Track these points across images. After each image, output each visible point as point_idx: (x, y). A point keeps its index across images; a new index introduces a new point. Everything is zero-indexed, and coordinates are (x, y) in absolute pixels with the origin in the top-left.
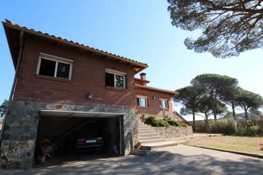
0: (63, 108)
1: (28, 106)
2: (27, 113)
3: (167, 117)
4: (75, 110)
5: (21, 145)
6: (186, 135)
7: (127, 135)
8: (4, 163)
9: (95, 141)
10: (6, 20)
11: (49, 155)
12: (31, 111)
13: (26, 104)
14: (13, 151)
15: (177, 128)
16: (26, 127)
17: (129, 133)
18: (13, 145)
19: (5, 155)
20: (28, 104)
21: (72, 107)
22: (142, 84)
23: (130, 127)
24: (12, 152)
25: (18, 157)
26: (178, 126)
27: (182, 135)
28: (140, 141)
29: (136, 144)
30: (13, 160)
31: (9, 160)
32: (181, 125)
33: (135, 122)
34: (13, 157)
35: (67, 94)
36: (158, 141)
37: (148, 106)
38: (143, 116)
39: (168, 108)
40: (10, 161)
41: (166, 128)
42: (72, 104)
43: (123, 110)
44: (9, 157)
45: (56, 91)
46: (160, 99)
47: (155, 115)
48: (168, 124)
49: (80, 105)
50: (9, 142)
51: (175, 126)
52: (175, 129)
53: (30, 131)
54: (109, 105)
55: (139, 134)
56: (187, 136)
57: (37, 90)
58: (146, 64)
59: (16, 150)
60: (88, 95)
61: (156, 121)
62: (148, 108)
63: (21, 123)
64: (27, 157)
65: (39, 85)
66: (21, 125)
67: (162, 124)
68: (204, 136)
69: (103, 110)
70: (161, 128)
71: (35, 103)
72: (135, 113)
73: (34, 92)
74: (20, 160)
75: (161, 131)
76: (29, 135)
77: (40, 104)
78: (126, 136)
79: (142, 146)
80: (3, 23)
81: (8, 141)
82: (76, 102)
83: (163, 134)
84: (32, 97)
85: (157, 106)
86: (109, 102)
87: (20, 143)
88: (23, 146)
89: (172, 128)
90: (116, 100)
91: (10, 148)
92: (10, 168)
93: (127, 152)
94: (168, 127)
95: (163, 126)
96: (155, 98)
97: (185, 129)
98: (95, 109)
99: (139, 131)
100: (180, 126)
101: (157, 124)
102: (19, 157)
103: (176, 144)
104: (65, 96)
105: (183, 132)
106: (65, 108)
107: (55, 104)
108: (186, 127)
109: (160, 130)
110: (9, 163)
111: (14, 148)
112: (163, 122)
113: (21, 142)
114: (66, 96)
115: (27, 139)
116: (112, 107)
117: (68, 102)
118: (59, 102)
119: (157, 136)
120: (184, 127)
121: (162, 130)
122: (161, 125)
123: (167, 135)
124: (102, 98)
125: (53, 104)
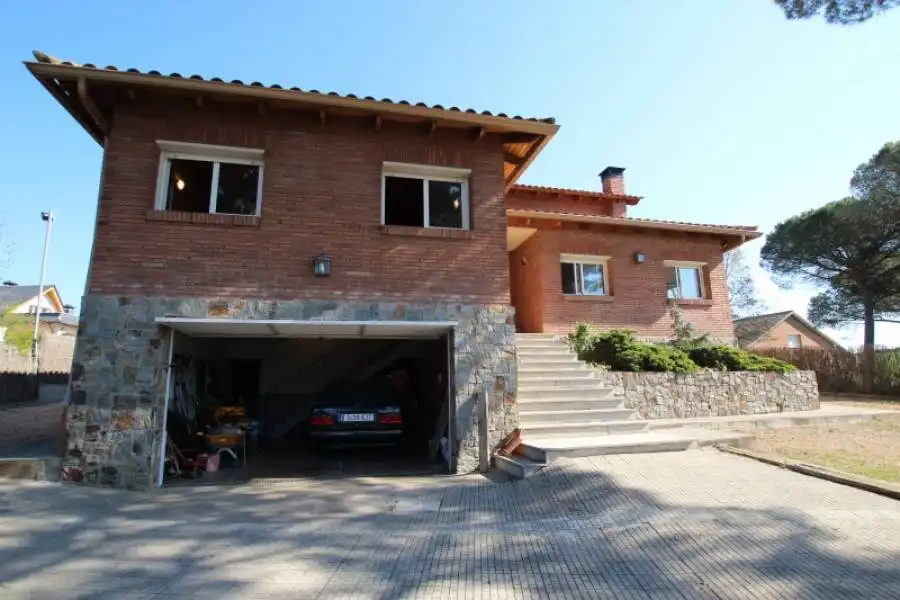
0: (231, 310)
1: (128, 308)
2: (126, 331)
3: (685, 332)
4: (272, 316)
5: (116, 422)
6: (781, 407)
7: (466, 404)
8: (76, 468)
9: (370, 417)
10: (37, 55)
11: (232, 452)
12: (139, 324)
13: (124, 302)
14: (96, 436)
15: (735, 377)
16: (127, 368)
17: (476, 396)
18: (96, 420)
19: (76, 446)
20: (129, 304)
21: (261, 305)
22: (608, 211)
23: (482, 371)
24: (95, 440)
25: (109, 453)
26: (744, 369)
27: (757, 406)
28: (522, 426)
29: (506, 434)
30: (98, 460)
31: (89, 458)
32: (755, 367)
33: (504, 355)
34: (96, 451)
35: (244, 266)
36: (608, 429)
37: (612, 293)
38: (582, 330)
39: (709, 296)
40: (92, 464)
41: (676, 378)
42: (261, 298)
43: (451, 308)
44: (88, 452)
45: (209, 258)
46: (668, 263)
47: (630, 328)
48: (687, 361)
49: (291, 298)
50: (84, 412)
51: (725, 368)
52: (722, 383)
53: (140, 382)
54: (398, 294)
55: (520, 400)
56: (784, 414)
57: (152, 260)
58: (550, 121)
59: (104, 433)
60: (314, 263)
61: (634, 348)
62: (611, 299)
63: (113, 357)
64: (133, 454)
65: (159, 244)
66: (113, 363)
67: (653, 361)
68: (874, 417)
69: (373, 314)
70: (651, 376)
71: (149, 299)
72: (503, 321)
73: (145, 264)
74: (115, 463)
75: (649, 389)
76: (136, 395)
77: (163, 303)
78: (461, 403)
79: (521, 445)
80: (29, 66)
81: (83, 409)
82: (276, 290)
83: (660, 400)
84: (140, 282)
85: (652, 290)
86: (397, 283)
87: (114, 416)
88: (122, 424)
89: (707, 380)
90: (425, 276)
91: (90, 429)
92: (92, 483)
93: (467, 462)
94: (686, 374)
95: (660, 369)
96: (641, 258)
97: (777, 381)
98: (339, 310)
99: (520, 389)
100: (752, 370)
101: (631, 361)
102: (113, 453)
103: (682, 447)
104: (239, 273)
105: (763, 393)
106: (239, 311)
107: (208, 301)
108: (781, 372)
109: (645, 385)
110: (90, 469)
111: (98, 428)
112: (664, 355)
113: (115, 412)
114: (241, 270)
115: (131, 403)
116: (410, 299)
117: (249, 290)
118: (221, 291)
119: (615, 407)
120: (773, 374)
121: (653, 384)
122: (648, 365)
123: (681, 403)
124: (370, 270)
125: (200, 300)
